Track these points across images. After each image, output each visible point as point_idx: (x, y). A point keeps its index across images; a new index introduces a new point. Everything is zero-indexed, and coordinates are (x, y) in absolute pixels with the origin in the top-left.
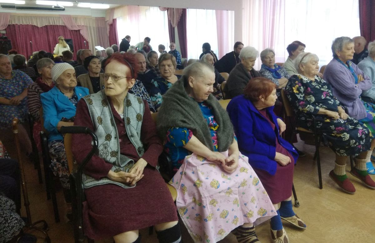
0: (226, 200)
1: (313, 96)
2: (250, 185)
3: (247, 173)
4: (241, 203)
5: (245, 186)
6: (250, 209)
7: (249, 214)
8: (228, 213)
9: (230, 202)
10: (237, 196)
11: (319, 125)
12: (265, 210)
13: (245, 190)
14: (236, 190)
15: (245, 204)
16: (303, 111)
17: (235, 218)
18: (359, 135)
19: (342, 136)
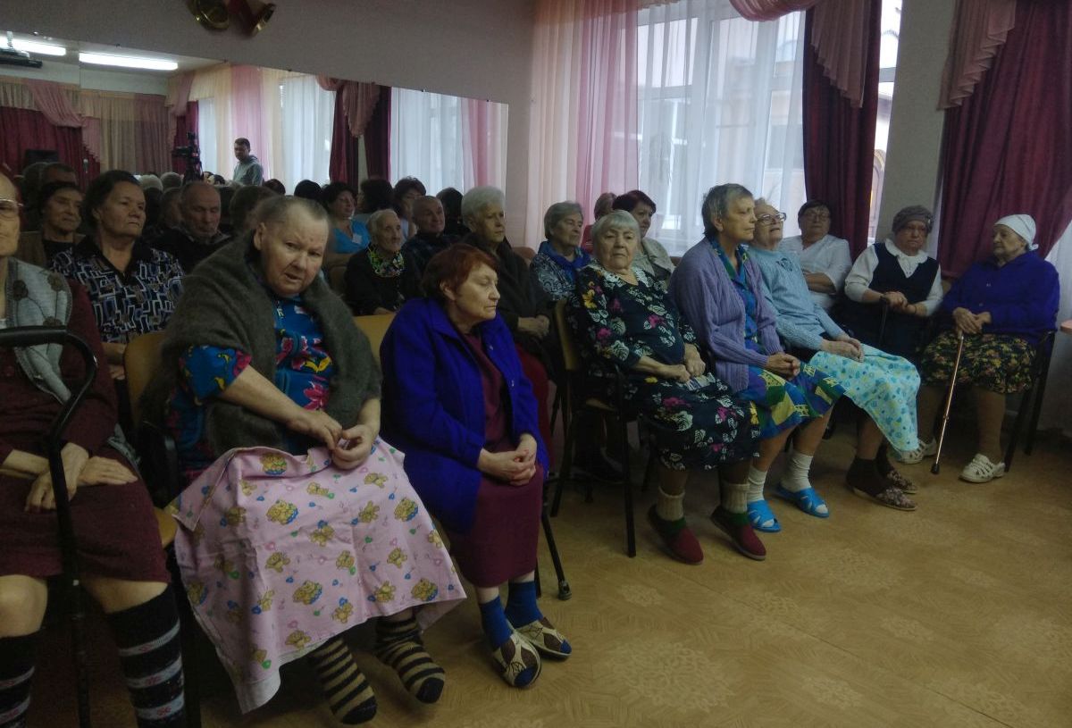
0: (314, 557)
1: (623, 320)
2: (386, 518)
3: (382, 486)
4: (361, 565)
5: (373, 521)
6: (385, 578)
7: (382, 592)
8: (320, 591)
9: (326, 562)
10: (350, 547)
11: (631, 391)
12: (432, 585)
13: (374, 530)
14: (347, 531)
15: (371, 568)
16: (602, 353)
17: (342, 604)
18: (718, 420)
19: (676, 420)
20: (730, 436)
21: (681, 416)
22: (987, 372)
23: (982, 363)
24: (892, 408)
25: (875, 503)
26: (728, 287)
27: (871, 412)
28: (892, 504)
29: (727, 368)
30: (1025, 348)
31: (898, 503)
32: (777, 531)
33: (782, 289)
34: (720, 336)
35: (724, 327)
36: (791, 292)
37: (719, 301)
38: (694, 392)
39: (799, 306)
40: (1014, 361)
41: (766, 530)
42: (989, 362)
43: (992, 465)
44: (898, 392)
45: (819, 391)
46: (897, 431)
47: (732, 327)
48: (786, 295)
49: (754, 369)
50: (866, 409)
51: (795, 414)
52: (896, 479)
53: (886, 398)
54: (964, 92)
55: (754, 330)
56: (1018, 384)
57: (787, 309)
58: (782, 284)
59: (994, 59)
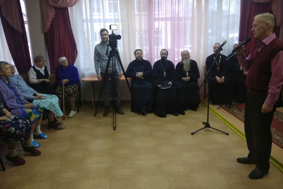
18: (21, 126)
19: (10, 130)
20: (24, 129)
21: (11, 129)
22: (70, 93)
23: (69, 91)
24: (55, 108)
25: (57, 130)
26: (8, 89)
27: (50, 110)
28: (60, 129)
29: (14, 111)
30: (76, 86)
31: (62, 128)
32: (40, 146)
33: (20, 85)
34: (10, 103)
35: (10, 100)
36: (23, 86)
37: (6, 93)
38: (11, 121)
39: (25, 89)
40: (75, 89)
41: (37, 147)
42: (70, 91)
43: (74, 112)
44: (56, 104)
45: (39, 110)
46: (58, 112)
47: (12, 100)
48: (22, 87)
49: (22, 109)
50: (49, 110)
51: (36, 117)
52: (58, 123)
53: (54, 106)
54: (47, 29)
55: (18, 99)
56: (77, 94)
57: (23, 90)
58: (20, 84)
59: (52, 21)
